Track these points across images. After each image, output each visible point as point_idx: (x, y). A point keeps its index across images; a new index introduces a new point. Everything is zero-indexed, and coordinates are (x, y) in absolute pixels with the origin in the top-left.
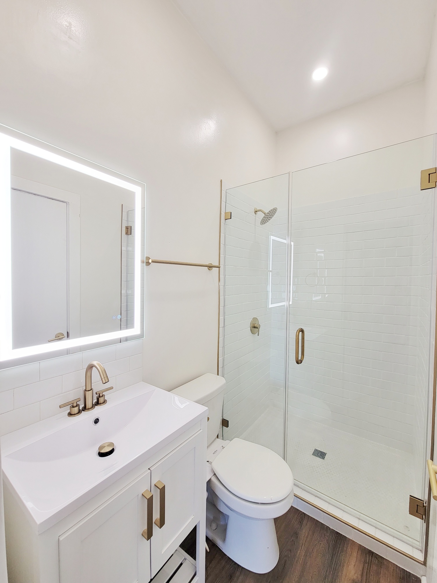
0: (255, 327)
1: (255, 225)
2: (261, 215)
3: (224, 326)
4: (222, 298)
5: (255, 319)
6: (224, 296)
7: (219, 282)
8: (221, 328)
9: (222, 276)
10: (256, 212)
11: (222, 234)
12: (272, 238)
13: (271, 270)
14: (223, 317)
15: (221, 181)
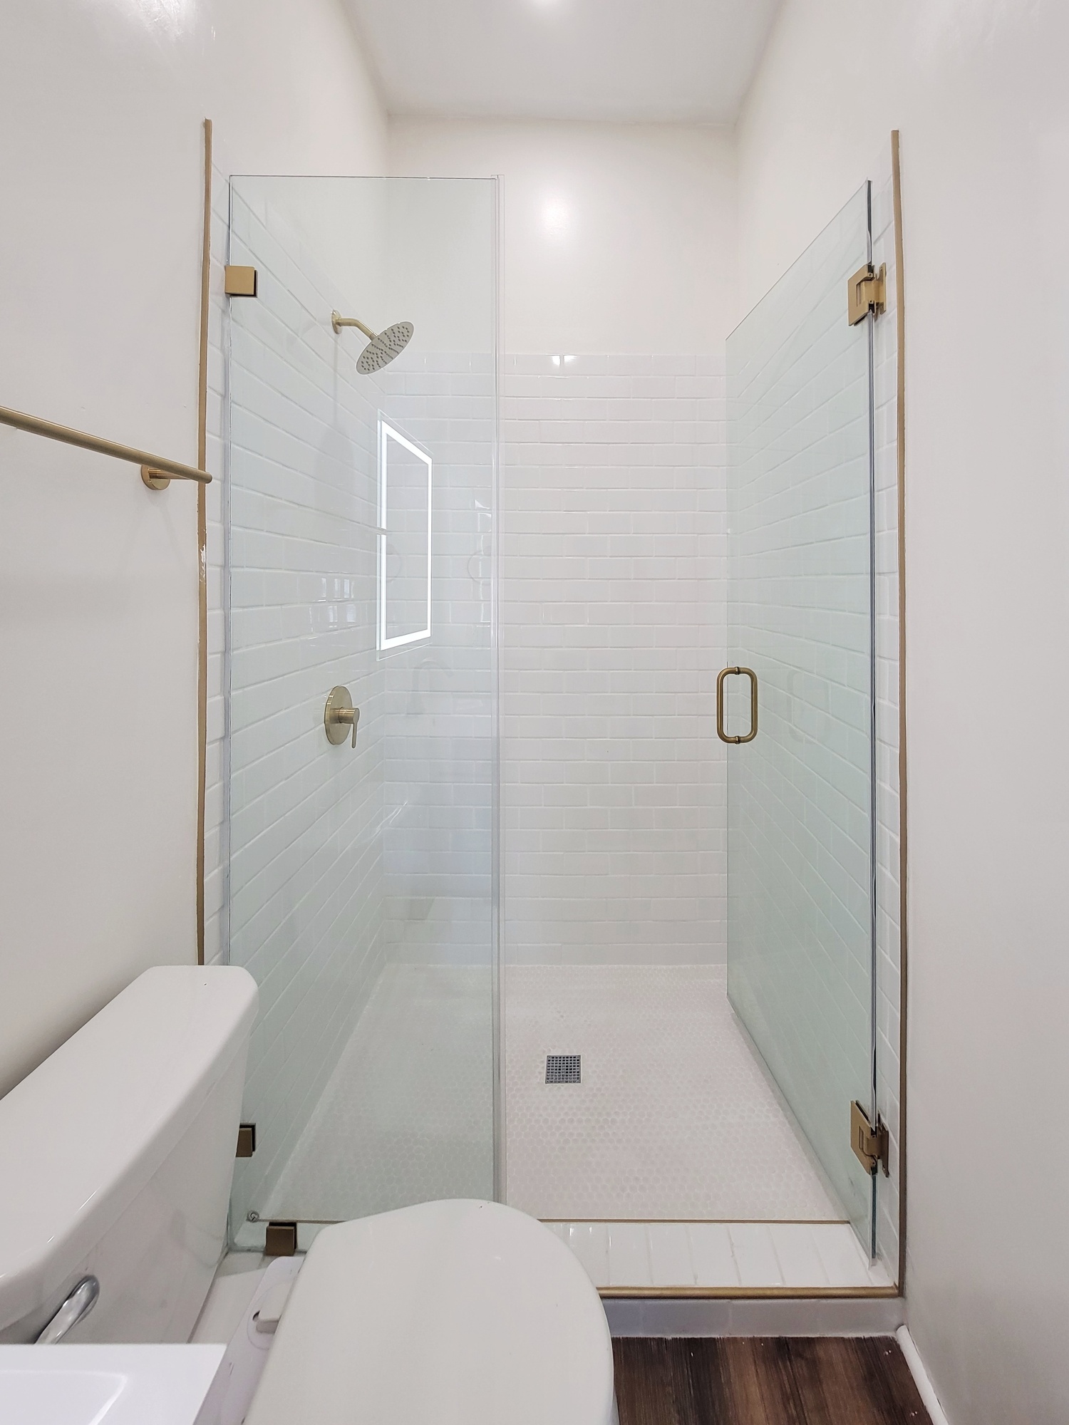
0: (340, 719)
1: (335, 370)
2: (356, 343)
3: (226, 737)
4: (214, 615)
5: (340, 693)
6: (226, 605)
7: (201, 548)
8: (212, 742)
9: (212, 525)
10: (337, 325)
11: (212, 350)
12: (386, 430)
13: (384, 527)
14: (220, 698)
15: (207, 125)
